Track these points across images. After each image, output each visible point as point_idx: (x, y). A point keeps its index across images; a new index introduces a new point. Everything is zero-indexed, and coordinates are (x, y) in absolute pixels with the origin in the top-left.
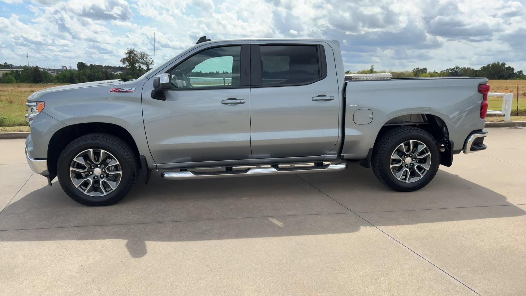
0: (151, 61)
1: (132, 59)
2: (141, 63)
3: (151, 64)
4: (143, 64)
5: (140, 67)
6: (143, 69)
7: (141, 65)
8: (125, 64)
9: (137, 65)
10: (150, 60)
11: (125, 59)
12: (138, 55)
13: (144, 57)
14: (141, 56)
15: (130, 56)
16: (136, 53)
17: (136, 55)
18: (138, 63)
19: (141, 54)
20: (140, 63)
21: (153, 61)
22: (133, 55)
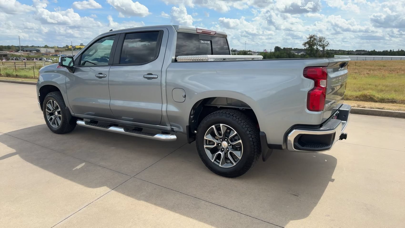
0: (327, 44)
1: (312, 42)
2: (319, 45)
3: (327, 46)
4: (320, 46)
5: (317, 48)
6: (319, 50)
7: (319, 47)
8: (306, 46)
9: (315, 47)
10: (327, 42)
11: (306, 42)
12: (317, 39)
13: (322, 40)
14: (320, 40)
15: (310, 40)
16: (315, 37)
17: (315, 39)
18: (316, 45)
19: (320, 38)
20: (317, 46)
21: (328, 43)
22: (312, 39)
